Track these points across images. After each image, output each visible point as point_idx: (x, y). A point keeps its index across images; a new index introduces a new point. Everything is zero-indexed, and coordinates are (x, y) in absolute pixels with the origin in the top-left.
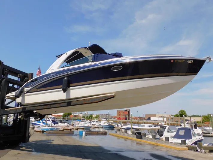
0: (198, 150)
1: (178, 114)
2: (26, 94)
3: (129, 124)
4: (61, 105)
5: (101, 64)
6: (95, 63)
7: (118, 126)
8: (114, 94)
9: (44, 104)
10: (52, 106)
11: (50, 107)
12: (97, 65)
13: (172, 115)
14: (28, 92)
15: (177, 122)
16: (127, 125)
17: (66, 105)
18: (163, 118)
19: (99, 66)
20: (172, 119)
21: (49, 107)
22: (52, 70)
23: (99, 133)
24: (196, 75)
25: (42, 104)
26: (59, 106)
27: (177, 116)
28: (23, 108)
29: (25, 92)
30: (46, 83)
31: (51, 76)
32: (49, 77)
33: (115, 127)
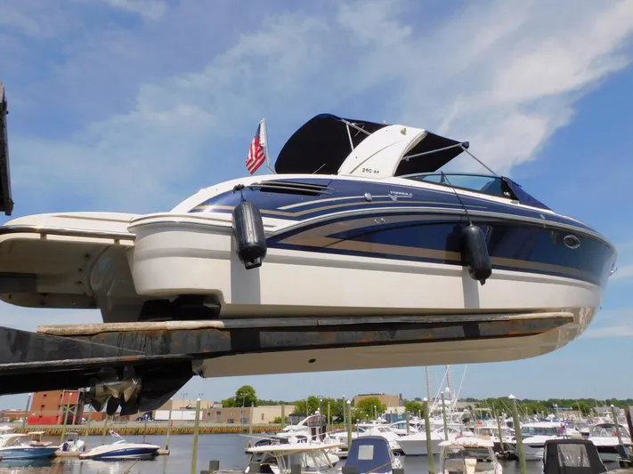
1: (233, 399)
3: (118, 439)
8: (571, 314)
11: (393, 336)
13: (216, 403)
15: (232, 421)
16: (110, 443)
17: (463, 335)
18: (194, 412)
20: (219, 413)
21: (385, 339)
22: (374, 174)
27: (229, 404)
30: (376, 221)
31: (398, 199)
32: (390, 199)
33: (57, 452)
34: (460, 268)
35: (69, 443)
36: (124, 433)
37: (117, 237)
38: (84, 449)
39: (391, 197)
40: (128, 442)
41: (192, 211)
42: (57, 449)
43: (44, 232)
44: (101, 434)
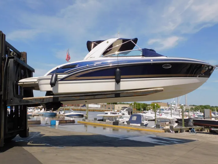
0: (171, 132)
2: (59, 82)
3: (72, 111)
4: (108, 96)
5: (154, 60)
6: (145, 58)
7: (59, 113)
8: (163, 89)
9: (86, 94)
10: (96, 97)
12: (150, 60)
14: (62, 80)
16: (70, 112)
17: (114, 97)
19: (152, 62)
20: (105, 106)
22: (93, 58)
23: (67, 121)
24: (209, 77)
25: (83, 95)
26: (106, 97)
28: (53, 98)
29: (59, 80)
30: (89, 71)
31: (96, 65)
32: (94, 65)
33: (57, 114)
34: (114, 80)
35: (60, 112)
36: (74, 110)
37: (35, 82)
38: (64, 114)
39: (94, 64)
40: (75, 112)
41: (47, 75)
42: (56, 113)
43: (23, 82)
44: (69, 110)
